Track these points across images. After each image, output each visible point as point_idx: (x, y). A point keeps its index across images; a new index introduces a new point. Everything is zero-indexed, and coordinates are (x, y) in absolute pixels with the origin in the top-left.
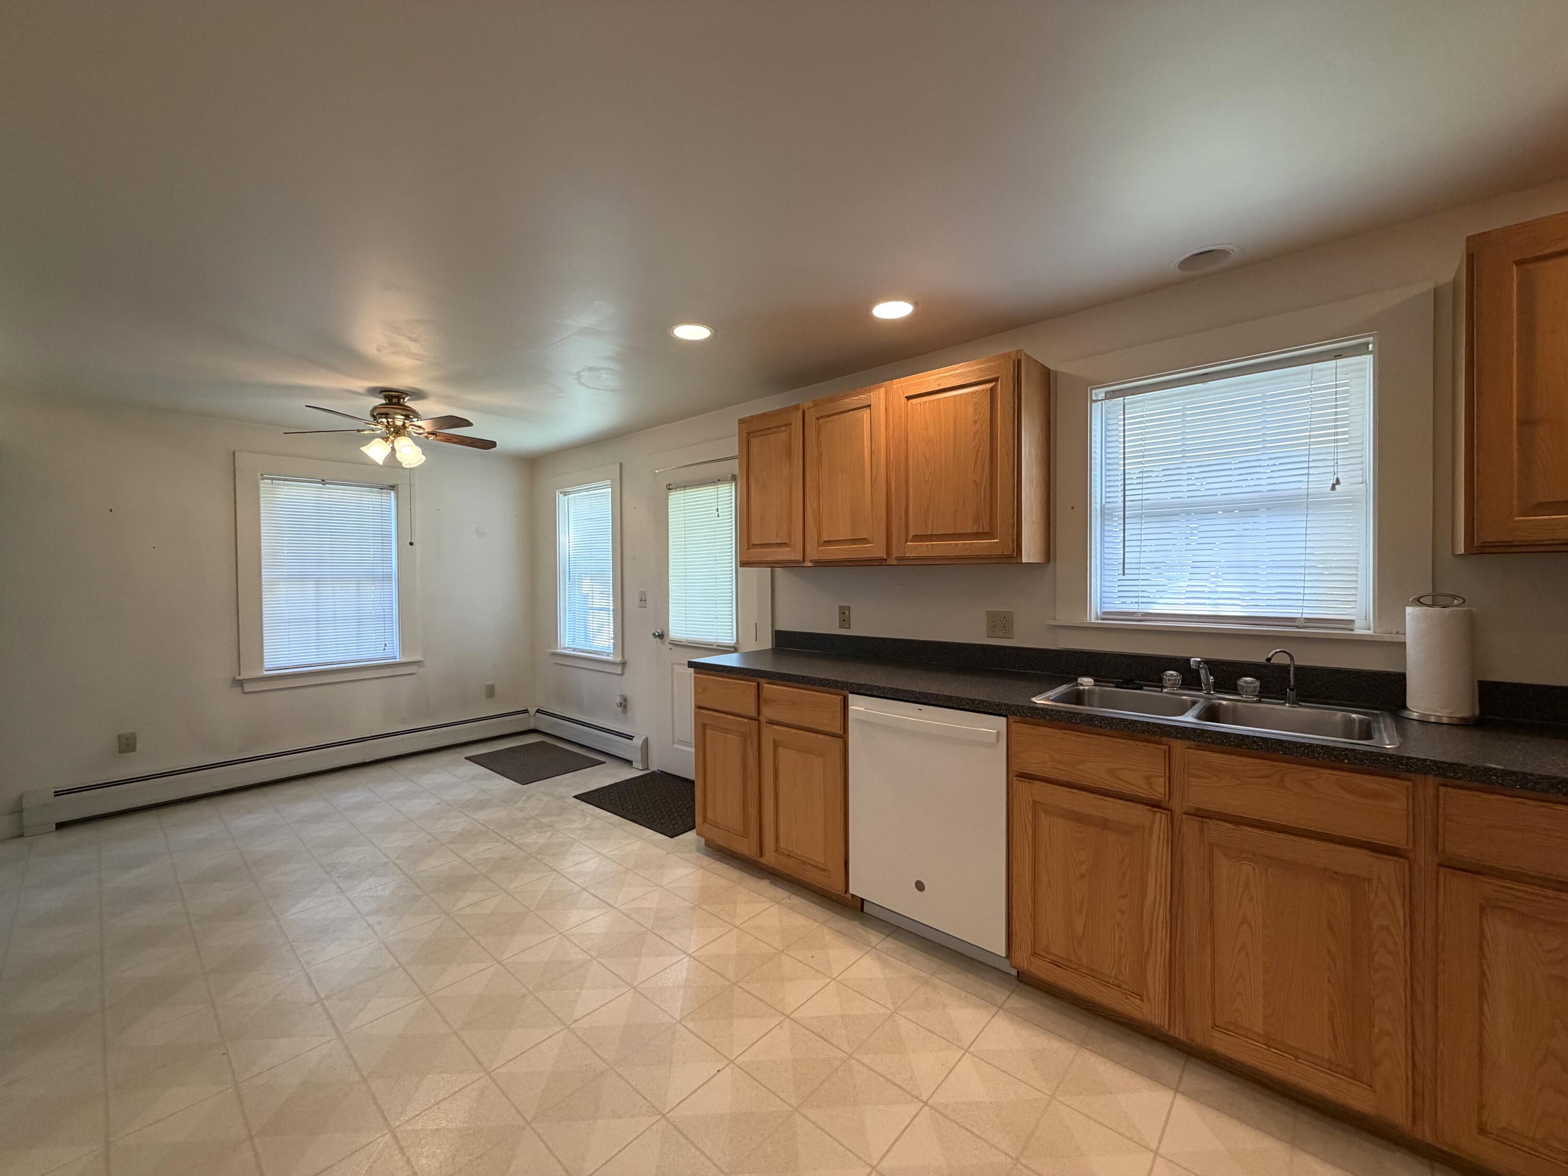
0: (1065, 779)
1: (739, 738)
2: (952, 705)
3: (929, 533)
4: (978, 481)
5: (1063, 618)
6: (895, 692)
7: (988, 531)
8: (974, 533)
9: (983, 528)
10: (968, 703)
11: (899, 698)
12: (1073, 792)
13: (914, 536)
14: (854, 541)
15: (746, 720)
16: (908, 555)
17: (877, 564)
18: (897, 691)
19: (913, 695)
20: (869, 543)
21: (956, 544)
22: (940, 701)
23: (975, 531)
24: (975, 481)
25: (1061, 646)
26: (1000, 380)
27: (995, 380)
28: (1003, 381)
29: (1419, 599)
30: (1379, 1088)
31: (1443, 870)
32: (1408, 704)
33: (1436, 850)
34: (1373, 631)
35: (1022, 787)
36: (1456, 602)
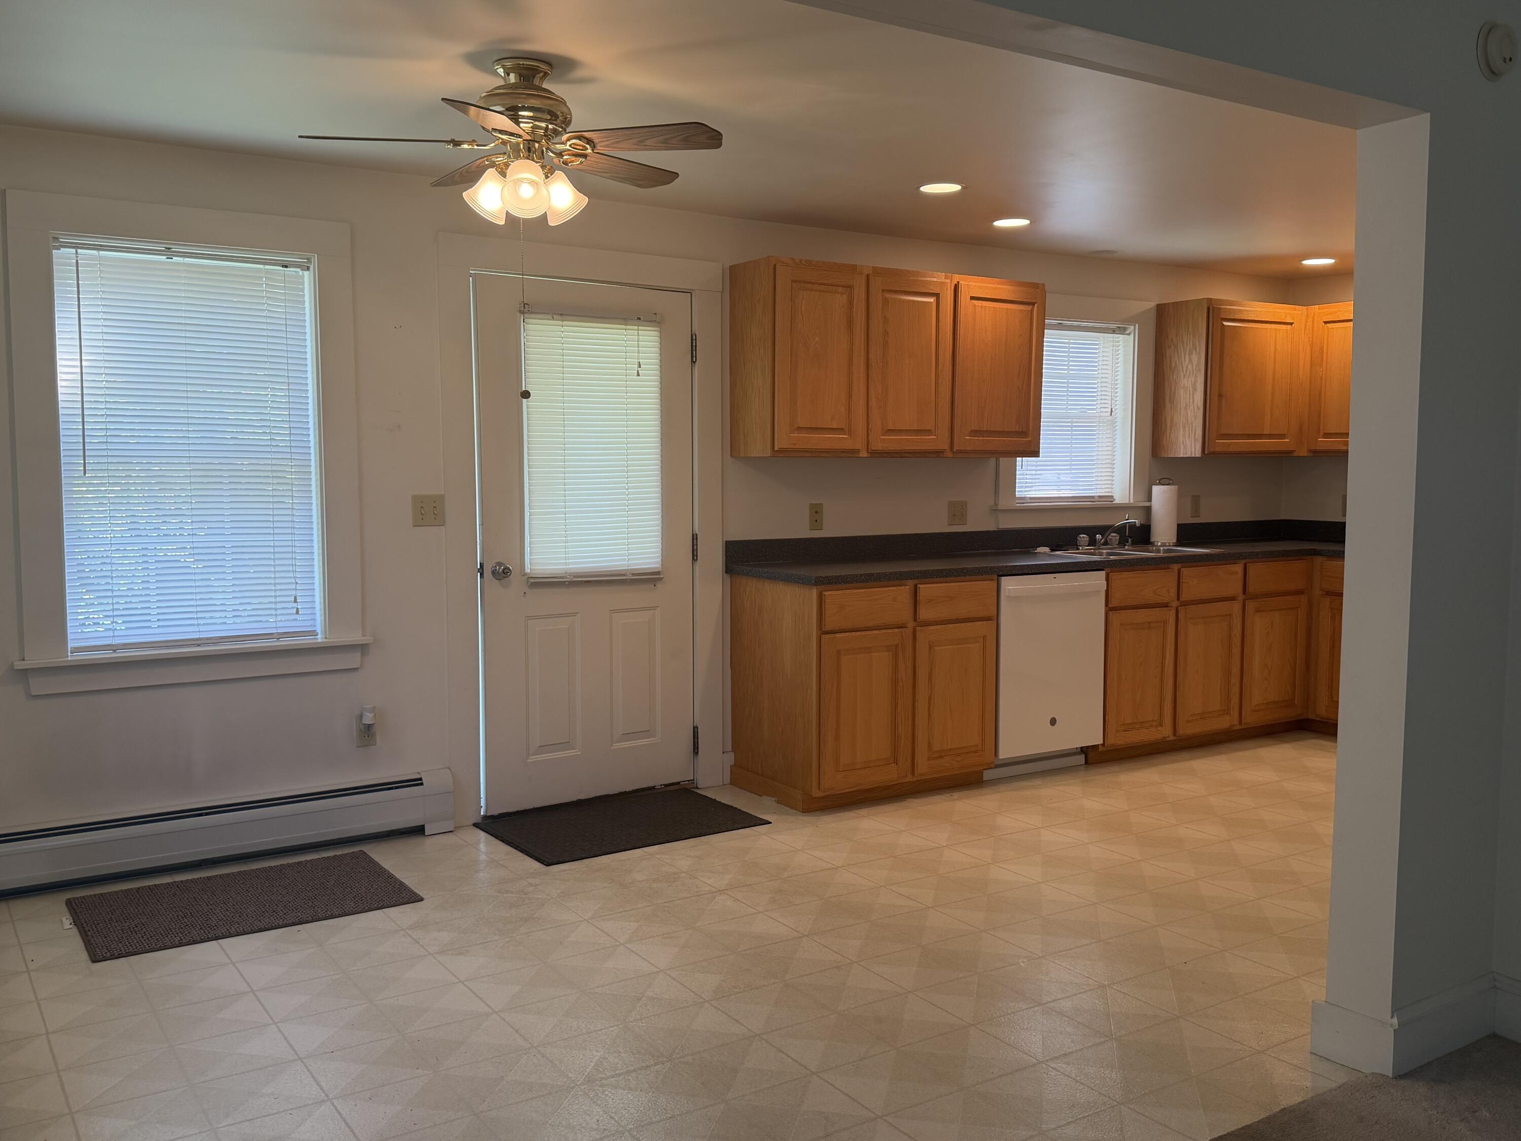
0: (1135, 603)
1: (887, 653)
2: (1077, 569)
5: (1008, 503)
6: (1039, 567)
7: (1025, 431)
9: (1022, 428)
11: (1042, 571)
13: (972, 430)
14: (918, 432)
16: (968, 448)
17: (935, 456)
20: (933, 434)
21: (1003, 440)
22: (1070, 567)
25: (1000, 527)
26: (1036, 305)
27: (1033, 304)
28: (1038, 307)
29: (1159, 482)
30: (1231, 712)
31: (1247, 601)
32: (1152, 540)
33: (1244, 593)
34: (1129, 501)
35: (1115, 617)
36: (1171, 482)
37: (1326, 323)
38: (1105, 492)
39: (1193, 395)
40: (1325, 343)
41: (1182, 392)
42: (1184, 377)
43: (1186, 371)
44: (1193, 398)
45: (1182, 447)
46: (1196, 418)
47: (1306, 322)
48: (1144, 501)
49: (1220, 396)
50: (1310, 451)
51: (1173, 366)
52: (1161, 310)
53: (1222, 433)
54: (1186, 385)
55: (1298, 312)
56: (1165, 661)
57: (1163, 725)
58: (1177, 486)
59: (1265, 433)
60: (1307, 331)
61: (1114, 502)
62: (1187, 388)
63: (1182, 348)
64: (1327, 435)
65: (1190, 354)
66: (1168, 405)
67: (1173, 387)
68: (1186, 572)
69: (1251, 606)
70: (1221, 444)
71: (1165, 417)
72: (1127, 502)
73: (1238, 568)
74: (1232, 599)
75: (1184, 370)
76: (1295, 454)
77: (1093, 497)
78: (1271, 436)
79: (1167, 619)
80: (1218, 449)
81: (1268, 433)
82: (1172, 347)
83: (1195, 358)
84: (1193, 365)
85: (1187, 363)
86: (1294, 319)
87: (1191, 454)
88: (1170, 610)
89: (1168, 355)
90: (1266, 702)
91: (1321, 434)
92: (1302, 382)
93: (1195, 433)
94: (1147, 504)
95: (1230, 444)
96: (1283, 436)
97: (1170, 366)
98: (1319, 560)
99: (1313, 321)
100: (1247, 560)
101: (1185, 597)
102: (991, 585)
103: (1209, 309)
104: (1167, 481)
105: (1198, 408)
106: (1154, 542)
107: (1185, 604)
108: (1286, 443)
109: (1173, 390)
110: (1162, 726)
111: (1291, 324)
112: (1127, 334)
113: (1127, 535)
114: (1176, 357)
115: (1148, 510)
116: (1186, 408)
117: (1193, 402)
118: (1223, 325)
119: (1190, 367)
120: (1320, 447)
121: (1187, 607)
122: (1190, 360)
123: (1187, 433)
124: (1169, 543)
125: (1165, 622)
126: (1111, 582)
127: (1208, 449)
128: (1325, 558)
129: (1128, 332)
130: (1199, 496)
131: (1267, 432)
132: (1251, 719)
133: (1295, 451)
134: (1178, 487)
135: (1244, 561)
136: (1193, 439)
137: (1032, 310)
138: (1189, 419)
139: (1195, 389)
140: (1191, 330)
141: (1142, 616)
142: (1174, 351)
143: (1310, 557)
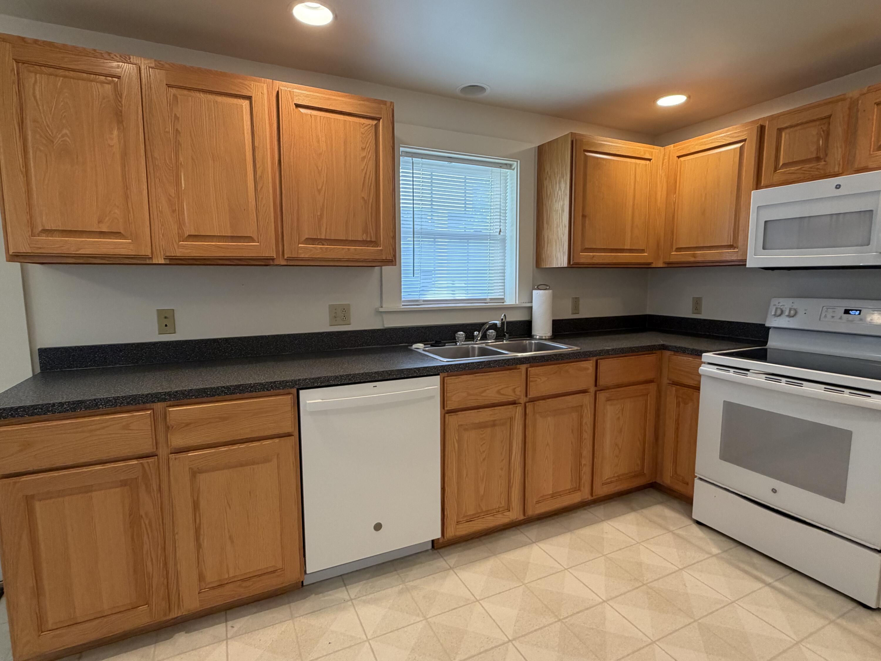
0: (476, 404)
1: (118, 490)
2: (403, 376)
3: (323, 237)
4: (366, 198)
5: (388, 306)
6: (352, 377)
7: (374, 240)
8: (363, 241)
9: (371, 238)
10: (415, 371)
11: (356, 381)
12: (479, 411)
13: (307, 238)
14: (233, 238)
15: (135, 462)
16: (302, 256)
17: (263, 263)
18: (354, 375)
19: (369, 376)
20: (253, 241)
21: (348, 249)
22: (393, 375)
23: (364, 239)
24: (363, 198)
25: (385, 326)
26: (381, 121)
27: (378, 119)
28: (383, 122)
29: (537, 287)
30: (582, 488)
31: (598, 392)
32: (533, 333)
33: (596, 386)
34: (516, 303)
35: (452, 420)
36: (548, 288)
37: (679, 157)
38: (499, 295)
39: (562, 216)
40: (678, 173)
41: (554, 213)
42: (556, 202)
43: (557, 197)
44: (562, 218)
45: (555, 259)
46: (563, 235)
47: (663, 160)
48: (528, 303)
49: (584, 216)
50: (665, 263)
51: (549, 194)
52: (541, 150)
53: (587, 247)
54: (557, 209)
55: (656, 151)
56: (512, 454)
57: (511, 510)
58: (551, 291)
59: (626, 248)
60: (665, 166)
61: (505, 304)
62: (558, 210)
63: (554, 180)
64: (679, 249)
65: (560, 182)
66: (545, 225)
67: (549, 212)
68: (533, 370)
69: (602, 396)
70: (585, 257)
71: (544, 236)
72: (514, 303)
73: (589, 365)
74: (584, 392)
75: (556, 196)
76: (653, 266)
77: (485, 299)
78: (631, 251)
79: (513, 416)
80: (582, 261)
81: (629, 248)
82: (548, 178)
83: (563, 185)
84: (561, 191)
85: (558, 189)
86: (652, 156)
87: (561, 264)
88: (517, 406)
89: (545, 186)
90: (616, 475)
91: (674, 249)
92: (660, 208)
93: (563, 247)
94: (529, 305)
95: (594, 256)
96: (643, 251)
97: (547, 194)
98: (668, 353)
99: (669, 158)
100: (598, 357)
101: (533, 394)
102: (287, 400)
103: (572, 142)
104: (544, 287)
105: (565, 227)
106: (534, 335)
107: (533, 400)
108: (644, 257)
109: (549, 213)
110: (509, 511)
111: (650, 160)
112: (512, 169)
113: (505, 330)
114: (550, 187)
115: (530, 309)
116: (557, 227)
117: (562, 222)
118: (585, 155)
119: (560, 192)
120: (672, 260)
121: (535, 402)
122: (560, 187)
123: (558, 248)
124: (545, 336)
125: (511, 419)
126: (447, 386)
127: (573, 261)
128: (673, 353)
129: (513, 168)
130: (579, 298)
131: (627, 247)
132: (601, 491)
133: (652, 263)
134: (553, 292)
135: (595, 359)
136: (562, 252)
137: (376, 127)
138: (559, 236)
139: (563, 211)
140: (560, 161)
141: (485, 415)
142: (549, 182)
143: (660, 351)
